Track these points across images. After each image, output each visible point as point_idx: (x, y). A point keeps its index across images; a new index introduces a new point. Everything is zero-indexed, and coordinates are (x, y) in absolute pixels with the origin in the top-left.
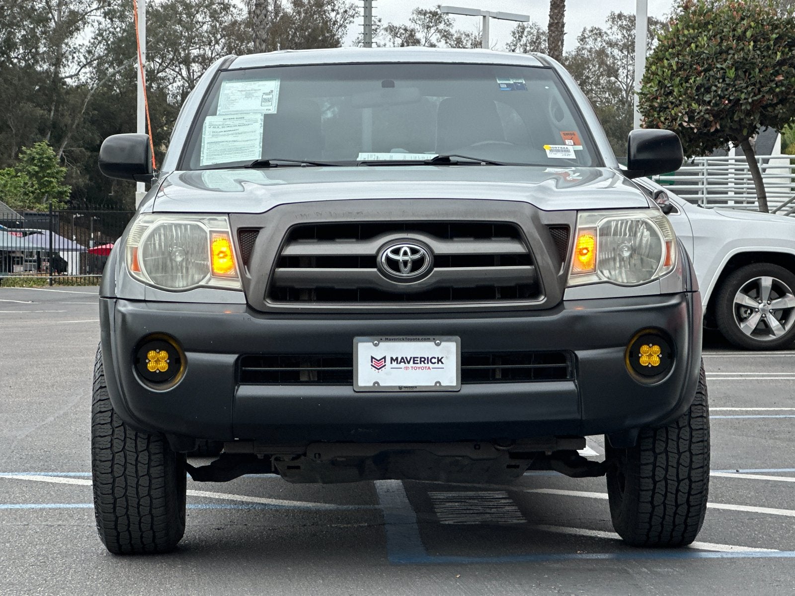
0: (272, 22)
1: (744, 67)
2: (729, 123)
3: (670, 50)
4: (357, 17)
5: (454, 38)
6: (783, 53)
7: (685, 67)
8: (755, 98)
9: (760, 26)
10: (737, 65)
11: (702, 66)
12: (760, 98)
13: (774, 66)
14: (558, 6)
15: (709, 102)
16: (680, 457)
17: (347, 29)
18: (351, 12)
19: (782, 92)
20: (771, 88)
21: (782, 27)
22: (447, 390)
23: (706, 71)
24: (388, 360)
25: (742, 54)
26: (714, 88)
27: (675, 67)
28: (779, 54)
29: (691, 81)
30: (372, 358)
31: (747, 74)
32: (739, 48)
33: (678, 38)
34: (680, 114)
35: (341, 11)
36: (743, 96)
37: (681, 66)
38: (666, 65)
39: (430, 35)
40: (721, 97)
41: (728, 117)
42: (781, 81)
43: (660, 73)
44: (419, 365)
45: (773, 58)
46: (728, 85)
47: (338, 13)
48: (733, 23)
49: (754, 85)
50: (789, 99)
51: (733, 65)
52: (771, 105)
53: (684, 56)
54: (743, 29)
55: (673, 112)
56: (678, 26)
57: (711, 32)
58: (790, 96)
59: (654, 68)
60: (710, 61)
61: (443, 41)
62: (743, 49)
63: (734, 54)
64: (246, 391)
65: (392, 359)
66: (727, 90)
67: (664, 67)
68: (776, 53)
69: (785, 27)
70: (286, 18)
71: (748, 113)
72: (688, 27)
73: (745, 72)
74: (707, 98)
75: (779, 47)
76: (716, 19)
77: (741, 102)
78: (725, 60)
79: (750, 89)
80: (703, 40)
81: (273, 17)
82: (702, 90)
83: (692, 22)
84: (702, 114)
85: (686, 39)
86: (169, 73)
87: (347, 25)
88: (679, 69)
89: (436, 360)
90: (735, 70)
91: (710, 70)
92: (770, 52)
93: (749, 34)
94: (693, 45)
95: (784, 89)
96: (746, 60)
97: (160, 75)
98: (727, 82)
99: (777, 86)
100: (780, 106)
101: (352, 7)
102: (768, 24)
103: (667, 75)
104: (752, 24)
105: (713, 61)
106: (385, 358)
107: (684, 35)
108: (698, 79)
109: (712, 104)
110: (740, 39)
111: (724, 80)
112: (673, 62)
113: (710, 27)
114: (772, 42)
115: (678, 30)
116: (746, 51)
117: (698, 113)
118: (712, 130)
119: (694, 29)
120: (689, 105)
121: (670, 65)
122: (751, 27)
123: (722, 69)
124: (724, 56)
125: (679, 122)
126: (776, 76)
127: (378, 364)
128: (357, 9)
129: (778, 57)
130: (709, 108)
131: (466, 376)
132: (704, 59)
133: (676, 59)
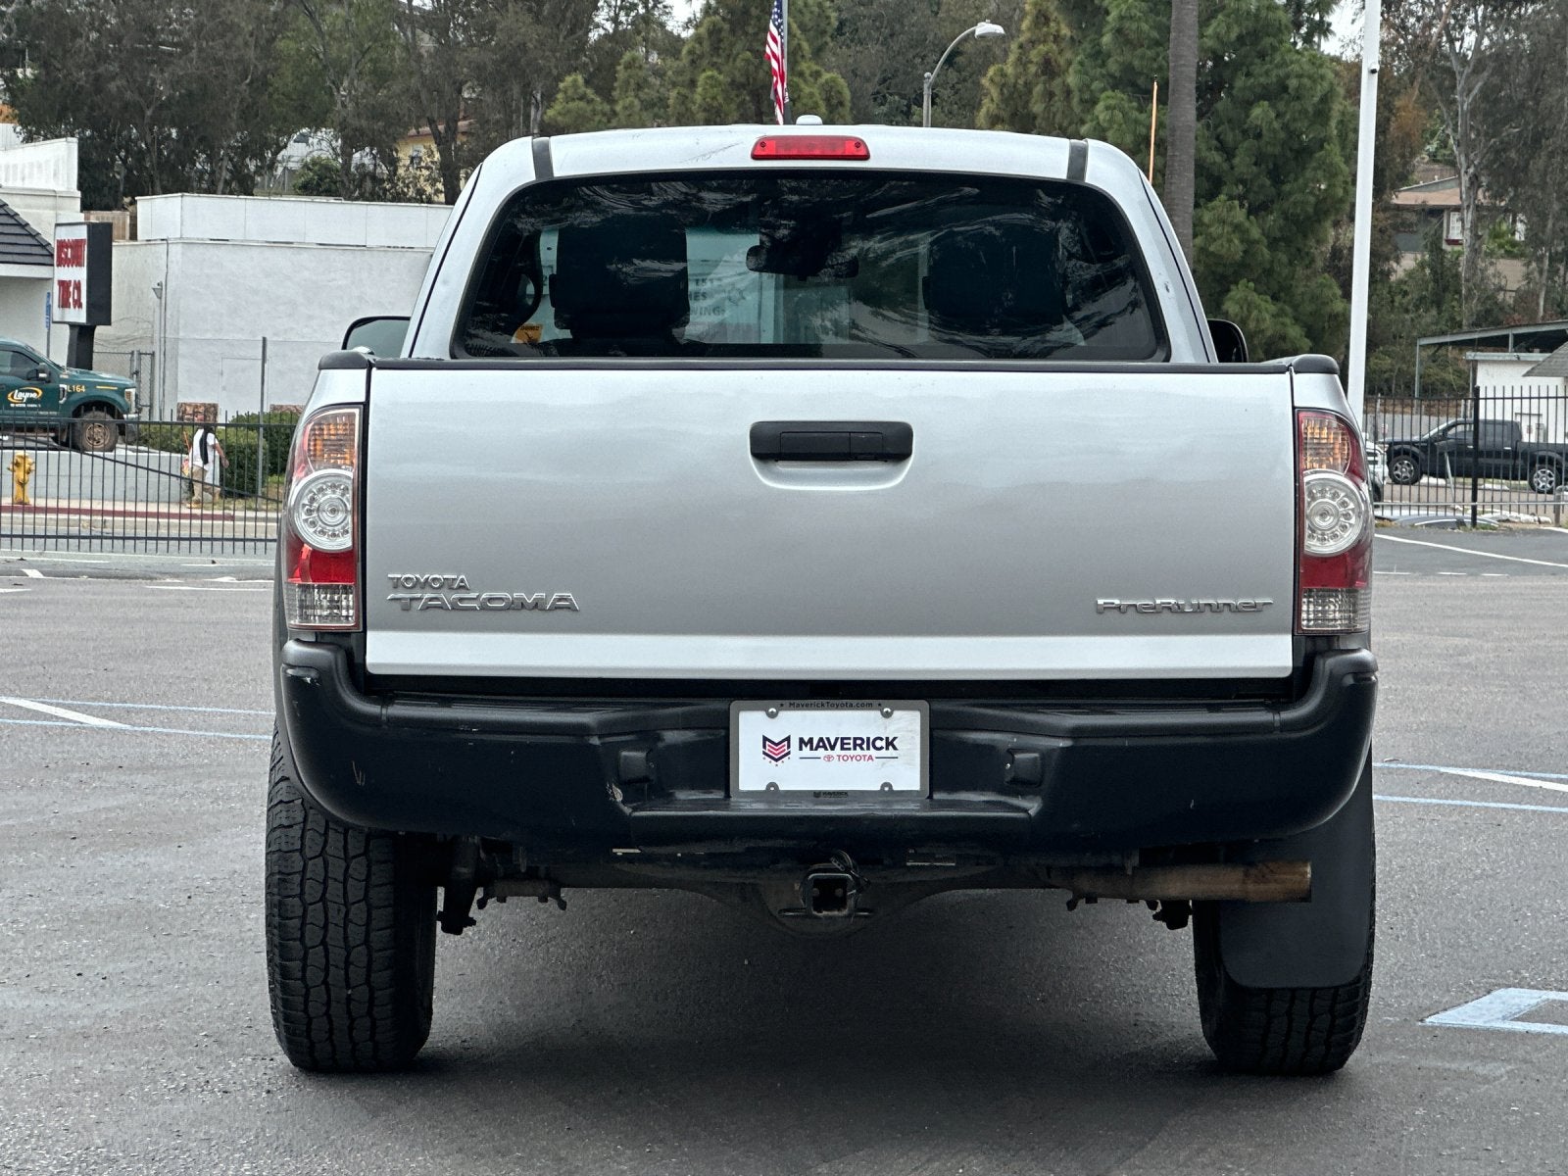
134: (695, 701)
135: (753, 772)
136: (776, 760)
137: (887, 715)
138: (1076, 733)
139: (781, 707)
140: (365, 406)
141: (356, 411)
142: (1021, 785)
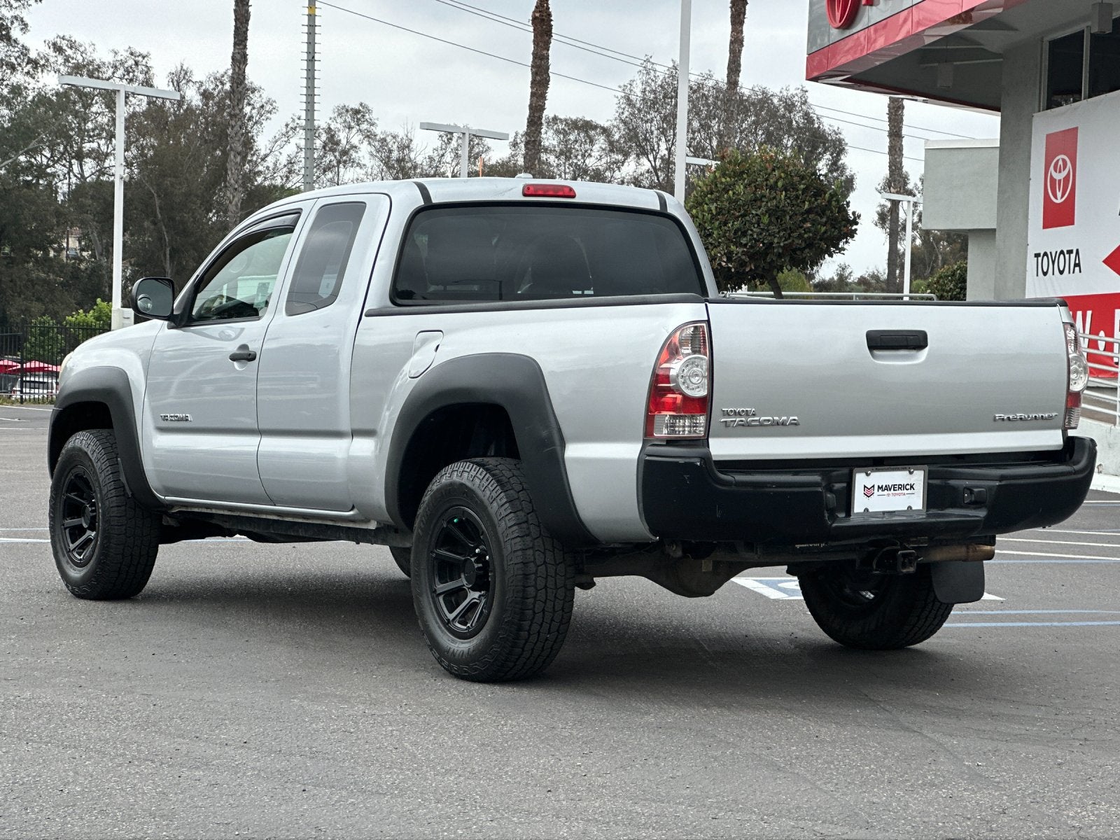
0: (174, 114)
1: (776, 214)
2: (762, 264)
3: (709, 196)
4: (275, 113)
5: (378, 138)
6: (809, 201)
7: (724, 212)
8: (786, 242)
9: (789, 177)
10: (770, 212)
11: (739, 212)
12: (790, 243)
13: (802, 214)
14: (535, 123)
15: (745, 245)
17: (263, 126)
18: (268, 108)
19: (809, 238)
20: (800, 234)
21: (808, 178)
23: (743, 216)
25: (775, 202)
26: (750, 232)
27: (714, 212)
28: (807, 203)
29: (730, 225)
31: (779, 221)
32: (772, 196)
33: (716, 185)
34: (719, 255)
35: (258, 105)
36: (776, 240)
37: (720, 211)
38: (706, 209)
39: (352, 135)
40: (756, 241)
41: (762, 259)
42: (808, 228)
43: (700, 216)
45: (801, 207)
46: (763, 229)
47: (254, 108)
48: (766, 174)
49: (785, 231)
50: (816, 244)
51: (766, 212)
52: (799, 249)
53: (721, 202)
54: (774, 179)
55: (713, 253)
56: (716, 174)
57: (746, 181)
58: (816, 242)
59: (694, 211)
60: (746, 207)
61: (366, 143)
62: (775, 198)
63: (767, 202)
66: (761, 234)
67: (704, 211)
68: (804, 202)
69: (810, 177)
70: (190, 110)
71: (780, 256)
72: (724, 175)
73: (777, 219)
74: (744, 241)
75: (806, 196)
76: (750, 169)
77: (774, 245)
78: (760, 207)
79: (782, 234)
80: (740, 188)
81: (176, 109)
82: (740, 233)
83: (728, 170)
84: (739, 255)
85: (723, 186)
86: (60, 169)
87: (264, 122)
88: (718, 214)
90: (769, 217)
91: (746, 216)
92: (799, 201)
93: (780, 184)
94: (731, 192)
95: (811, 235)
96: (778, 207)
97: (49, 170)
98: (762, 227)
99: (806, 233)
100: (807, 250)
101: (269, 101)
102: (796, 176)
103: (707, 219)
104: (783, 175)
105: (748, 208)
107: (722, 183)
108: (736, 223)
109: (748, 247)
110: (773, 188)
111: (759, 225)
112: (713, 208)
113: (745, 176)
114: (800, 192)
115: (715, 177)
116: (778, 199)
117: (736, 254)
118: (748, 269)
119: (730, 177)
120: (728, 247)
121: (710, 210)
122: (781, 177)
123: (757, 215)
124: (759, 203)
125: (718, 262)
126: (804, 224)
128: (274, 104)
129: (806, 206)
130: (745, 250)
132: (740, 205)
133: (715, 204)
134: (838, 469)
135: (860, 504)
136: (869, 497)
137: (911, 473)
138: (1002, 478)
139: (873, 471)
140: (708, 322)
141: (704, 325)
142: (976, 504)
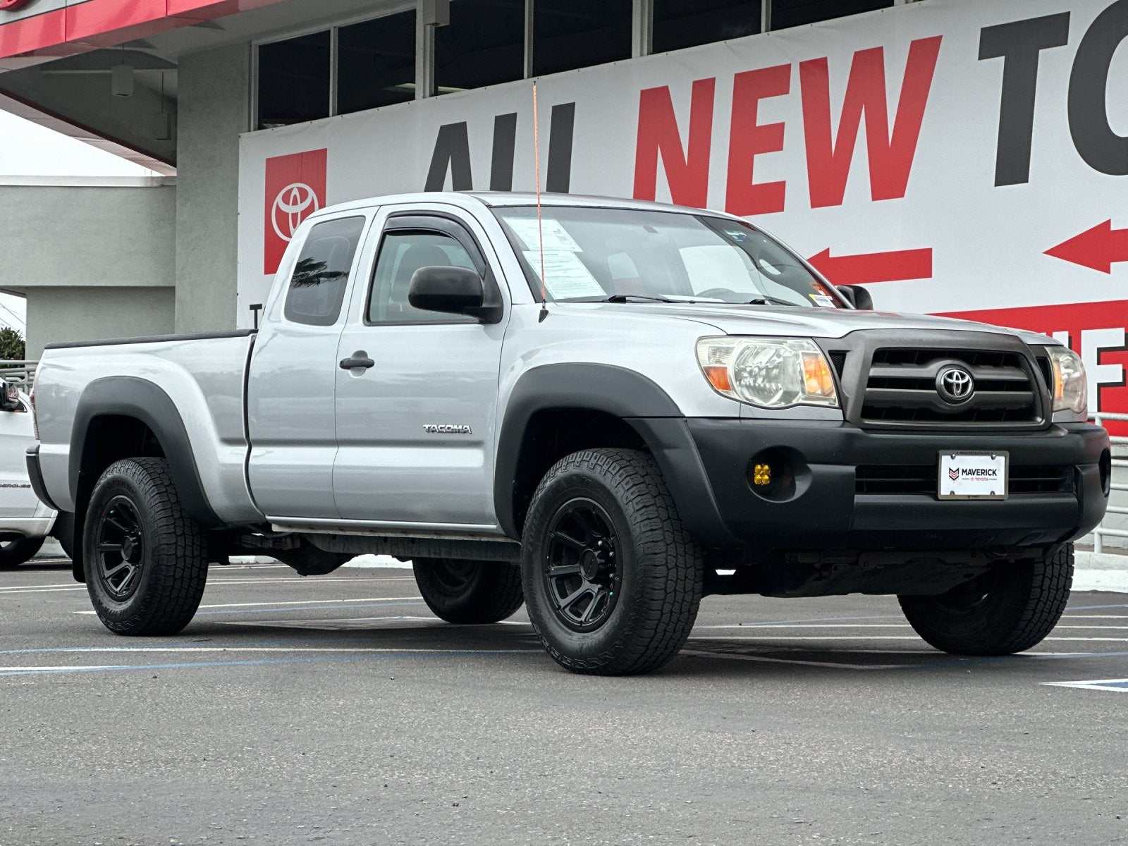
16: (1061, 568)
22: (1000, 499)
24: (961, 471)
30: (950, 469)
44: (980, 477)
64: (860, 499)
65: (963, 470)
89: (991, 472)
106: (958, 470)
127: (954, 474)
131: (1012, 486)
